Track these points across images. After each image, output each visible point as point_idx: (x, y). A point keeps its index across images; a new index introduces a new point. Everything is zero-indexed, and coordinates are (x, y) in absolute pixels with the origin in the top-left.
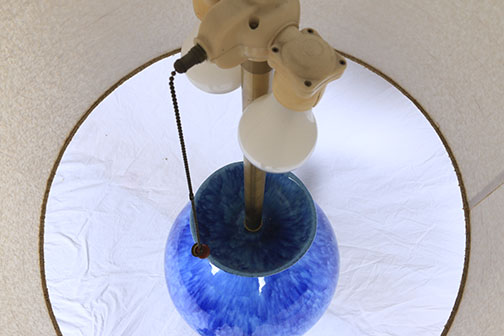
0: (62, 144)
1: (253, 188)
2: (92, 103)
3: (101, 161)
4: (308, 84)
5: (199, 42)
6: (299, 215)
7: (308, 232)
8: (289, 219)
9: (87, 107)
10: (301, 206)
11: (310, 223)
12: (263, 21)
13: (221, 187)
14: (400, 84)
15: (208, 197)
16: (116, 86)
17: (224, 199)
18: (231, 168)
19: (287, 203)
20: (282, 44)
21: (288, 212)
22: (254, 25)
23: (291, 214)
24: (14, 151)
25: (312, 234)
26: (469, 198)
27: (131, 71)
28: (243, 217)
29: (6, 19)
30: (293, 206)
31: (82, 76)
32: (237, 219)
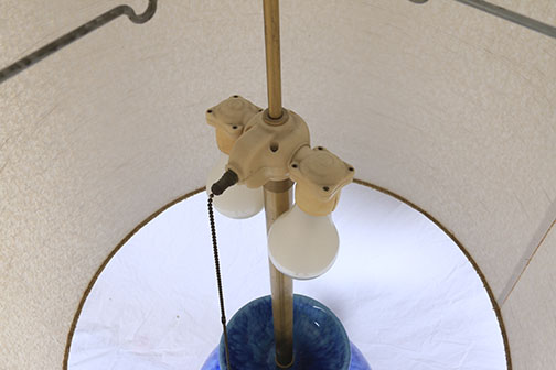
0: (82, 296)
1: (283, 313)
2: (109, 253)
3: (106, 328)
4: (326, 189)
5: (230, 167)
6: (330, 342)
7: (343, 357)
8: (321, 349)
9: (105, 257)
10: (331, 333)
11: (343, 348)
12: (282, 145)
13: (246, 325)
14: (408, 199)
15: (235, 337)
16: (132, 234)
17: (251, 338)
18: (255, 304)
19: (316, 333)
20: (300, 161)
21: (319, 342)
22: (274, 149)
23: (323, 343)
24: (39, 303)
25: (346, 359)
26: (496, 297)
27: (146, 218)
28: (273, 354)
29: (38, 174)
30: (323, 335)
31: (100, 225)
32: (267, 357)
